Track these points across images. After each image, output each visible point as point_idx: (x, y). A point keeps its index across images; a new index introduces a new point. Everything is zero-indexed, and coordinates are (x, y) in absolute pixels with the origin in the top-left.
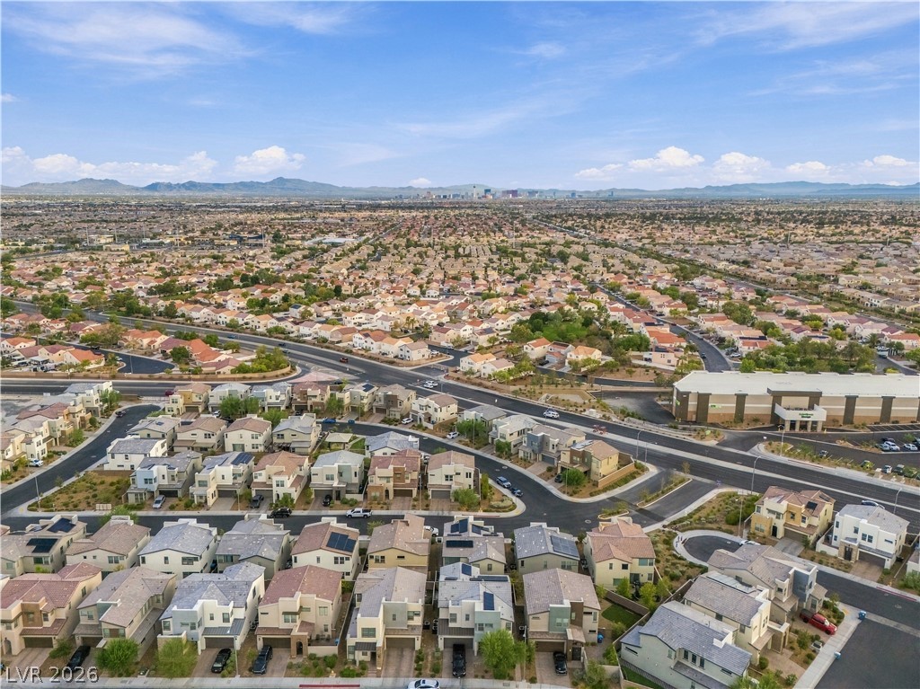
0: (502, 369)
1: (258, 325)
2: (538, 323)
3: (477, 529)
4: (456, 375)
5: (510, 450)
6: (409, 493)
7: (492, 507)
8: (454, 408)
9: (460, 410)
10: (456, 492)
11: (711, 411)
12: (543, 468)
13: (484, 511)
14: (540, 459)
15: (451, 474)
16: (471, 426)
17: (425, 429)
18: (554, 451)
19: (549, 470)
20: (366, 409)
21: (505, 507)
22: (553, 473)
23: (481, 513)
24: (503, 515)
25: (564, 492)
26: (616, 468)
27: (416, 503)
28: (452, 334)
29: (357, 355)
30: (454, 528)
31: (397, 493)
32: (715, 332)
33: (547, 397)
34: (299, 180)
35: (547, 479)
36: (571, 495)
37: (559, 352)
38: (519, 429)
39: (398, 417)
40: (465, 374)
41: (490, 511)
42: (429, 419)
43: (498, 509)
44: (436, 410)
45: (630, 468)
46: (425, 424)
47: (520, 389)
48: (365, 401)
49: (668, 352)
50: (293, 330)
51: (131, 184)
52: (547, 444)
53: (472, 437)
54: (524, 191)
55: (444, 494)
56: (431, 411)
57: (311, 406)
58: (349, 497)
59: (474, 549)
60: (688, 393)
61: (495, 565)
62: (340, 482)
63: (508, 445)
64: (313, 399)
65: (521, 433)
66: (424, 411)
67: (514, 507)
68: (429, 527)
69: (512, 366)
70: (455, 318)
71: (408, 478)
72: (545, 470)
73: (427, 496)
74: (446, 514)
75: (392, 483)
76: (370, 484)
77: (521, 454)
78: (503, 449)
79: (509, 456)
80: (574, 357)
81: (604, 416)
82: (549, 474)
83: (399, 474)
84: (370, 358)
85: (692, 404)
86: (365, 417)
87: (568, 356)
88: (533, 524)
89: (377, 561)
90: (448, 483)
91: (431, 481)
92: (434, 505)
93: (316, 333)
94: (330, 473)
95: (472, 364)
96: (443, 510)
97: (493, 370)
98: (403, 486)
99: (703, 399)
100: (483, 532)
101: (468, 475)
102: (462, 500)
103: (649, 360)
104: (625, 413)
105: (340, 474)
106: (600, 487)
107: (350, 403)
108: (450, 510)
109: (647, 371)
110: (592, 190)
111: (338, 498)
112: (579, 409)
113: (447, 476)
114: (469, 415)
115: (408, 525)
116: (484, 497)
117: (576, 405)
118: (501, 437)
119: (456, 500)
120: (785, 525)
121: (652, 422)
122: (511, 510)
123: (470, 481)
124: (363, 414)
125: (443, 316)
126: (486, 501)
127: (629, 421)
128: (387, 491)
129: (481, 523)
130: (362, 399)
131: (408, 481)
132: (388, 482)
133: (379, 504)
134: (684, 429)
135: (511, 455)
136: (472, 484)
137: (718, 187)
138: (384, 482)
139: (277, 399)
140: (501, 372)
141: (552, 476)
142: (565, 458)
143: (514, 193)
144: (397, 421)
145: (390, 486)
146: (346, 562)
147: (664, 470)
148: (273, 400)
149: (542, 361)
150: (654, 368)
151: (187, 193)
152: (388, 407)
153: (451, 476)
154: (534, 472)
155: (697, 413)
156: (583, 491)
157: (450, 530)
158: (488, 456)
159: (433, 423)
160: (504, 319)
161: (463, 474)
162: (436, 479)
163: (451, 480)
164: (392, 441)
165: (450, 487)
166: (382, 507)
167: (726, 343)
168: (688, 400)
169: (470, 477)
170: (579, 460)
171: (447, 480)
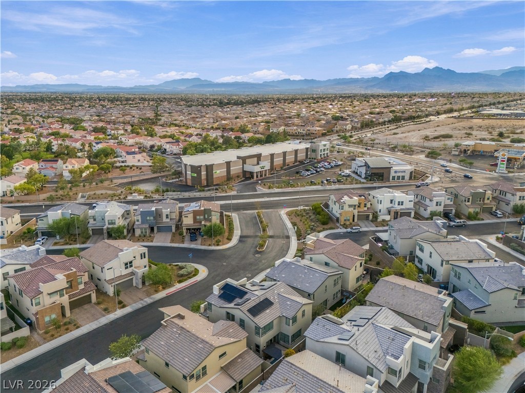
0: (21, 183)
6: (85, 300)
7: (182, 276)
8: (17, 218)
12: (166, 236)
14: (156, 231)
15: (130, 260)
23: (178, 286)
25: (210, 245)
31: (74, 305)
35: (181, 242)
37: (52, 167)
41: (184, 280)
44: (1, 223)
49: (136, 154)
59: (276, 304)
63: (120, 227)
71: (80, 283)
75: (66, 297)
77: (138, 232)
80: (70, 168)
83: (70, 282)
85: (204, 174)
90: (130, 270)
92: (125, 299)
96: (141, 299)
98: (79, 294)
99: (209, 168)
101: (142, 256)
103: (125, 162)
108: (148, 296)
109: (131, 168)
113: (126, 264)
115: (184, 318)
118: (109, 224)
120: (358, 212)
123: (145, 261)
128: (63, 308)
131: (82, 287)
132: (62, 295)
134: (203, 191)
136: (147, 264)
138: (56, 298)
141: (183, 239)
142: (188, 220)
145: (65, 299)
150: (134, 166)
153: (131, 262)
154: (164, 242)
155: (207, 179)
161: (138, 257)
162: (115, 270)
163: (132, 266)
165: (133, 273)
166: (53, 336)
167: (156, 148)
168: (200, 171)
169: (145, 257)
170: (202, 217)
171: (126, 268)
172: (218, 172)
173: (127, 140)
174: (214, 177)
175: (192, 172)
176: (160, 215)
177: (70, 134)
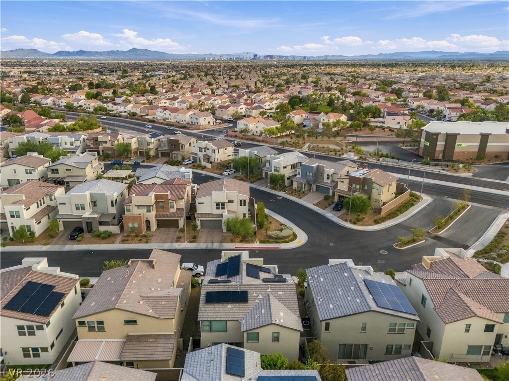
0: (272, 127)
1: (88, 107)
2: (295, 102)
3: (253, 271)
4: (234, 134)
5: (284, 182)
6: (175, 224)
7: (270, 237)
8: (230, 150)
9: (236, 152)
10: (228, 222)
11: (457, 149)
12: (320, 198)
13: (261, 242)
14: (315, 190)
15: (223, 201)
16: (246, 163)
17: (204, 168)
18: (329, 181)
19: (327, 198)
20: (152, 153)
21: (284, 237)
22: (330, 201)
23: (257, 245)
24: (283, 246)
25: (346, 220)
26: (394, 196)
27: (181, 234)
28: (232, 110)
29: (158, 123)
30: (222, 270)
31: (161, 224)
32: (423, 108)
33: (309, 146)
34: (146, 50)
35: (324, 208)
36: (354, 223)
37: (314, 119)
38: (292, 163)
39: (180, 159)
40: (242, 132)
41: (268, 242)
42: (208, 159)
43: (278, 240)
44: (214, 151)
45: (405, 196)
46: (203, 163)
47: (286, 141)
48: (151, 146)
49: (398, 115)
50: (113, 109)
51: (46, 52)
52: (322, 174)
53: (246, 173)
54: (275, 56)
55: (214, 225)
56: (209, 153)
57: (103, 151)
58: (102, 229)
59: (250, 305)
60: (437, 134)
61: (284, 334)
62: (93, 212)
63: (283, 177)
64: (104, 145)
65: (294, 166)
66: (203, 153)
67: (295, 236)
68: (191, 265)
69: (279, 125)
70: (234, 102)
71: (172, 207)
72: (322, 198)
73: (195, 227)
74: (216, 246)
75: (153, 213)
76: (127, 214)
77: (295, 185)
78: (277, 181)
79: (283, 188)
80: (326, 121)
81: (361, 158)
82: (326, 203)
83: (161, 202)
84: (167, 125)
85: (440, 144)
86: (151, 160)
87: (322, 121)
88: (333, 261)
89: (91, 328)
90: (219, 211)
91: (201, 209)
92: (203, 236)
93: (130, 111)
94: (80, 202)
95: (246, 125)
96: (212, 242)
97: (263, 128)
98: (168, 216)
99: (451, 139)
100: (263, 275)
101: (243, 203)
102: (236, 231)
103: (383, 123)
104: (379, 155)
105: (94, 203)
106: (383, 213)
107: (137, 149)
108: (221, 242)
109: (383, 129)
110: (315, 56)
111: (90, 230)
112: (338, 153)
114: (244, 153)
115: (153, 267)
116: (260, 226)
117: (335, 150)
118: (275, 170)
119: (229, 230)
121: (405, 160)
122: (292, 240)
123: (245, 209)
124: (149, 158)
125: (226, 102)
126: (263, 231)
127: (383, 160)
128: (148, 222)
129: (259, 261)
130: (148, 145)
131: (173, 210)
132: (149, 211)
133: (137, 236)
134: (436, 165)
135: (285, 187)
136: (247, 212)
137: (386, 54)
138: (143, 211)
139: (72, 145)
140: (271, 128)
141: (329, 205)
142: (343, 186)
143: (271, 57)
144: (179, 163)
145: (152, 216)
146: (37, 332)
147: (436, 197)
148: (68, 146)
149: (302, 125)
150: (388, 127)
151: (79, 57)
152: (172, 150)
153: (223, 204)
154: (309, 202)
155: (444, 152)
156: (367, 219)
157: (214, 272)
158: (263, 189)
159: (211, 163)
160: (271, 102)
161: (237, 202)
162: (206, 206)
163: (223, 208)
164: (163, 172)
165: (221, 216)
166: (140, 240)
167: (435, 113)
168: (436, 140)
169: (245, 205)
170: (358, 187)
171: (218, 208)
172: (464, 145)
173: (412, 102)
174: (455, 151)
175: (426, 140)
176: (321, 174)
177: (368, 94)
